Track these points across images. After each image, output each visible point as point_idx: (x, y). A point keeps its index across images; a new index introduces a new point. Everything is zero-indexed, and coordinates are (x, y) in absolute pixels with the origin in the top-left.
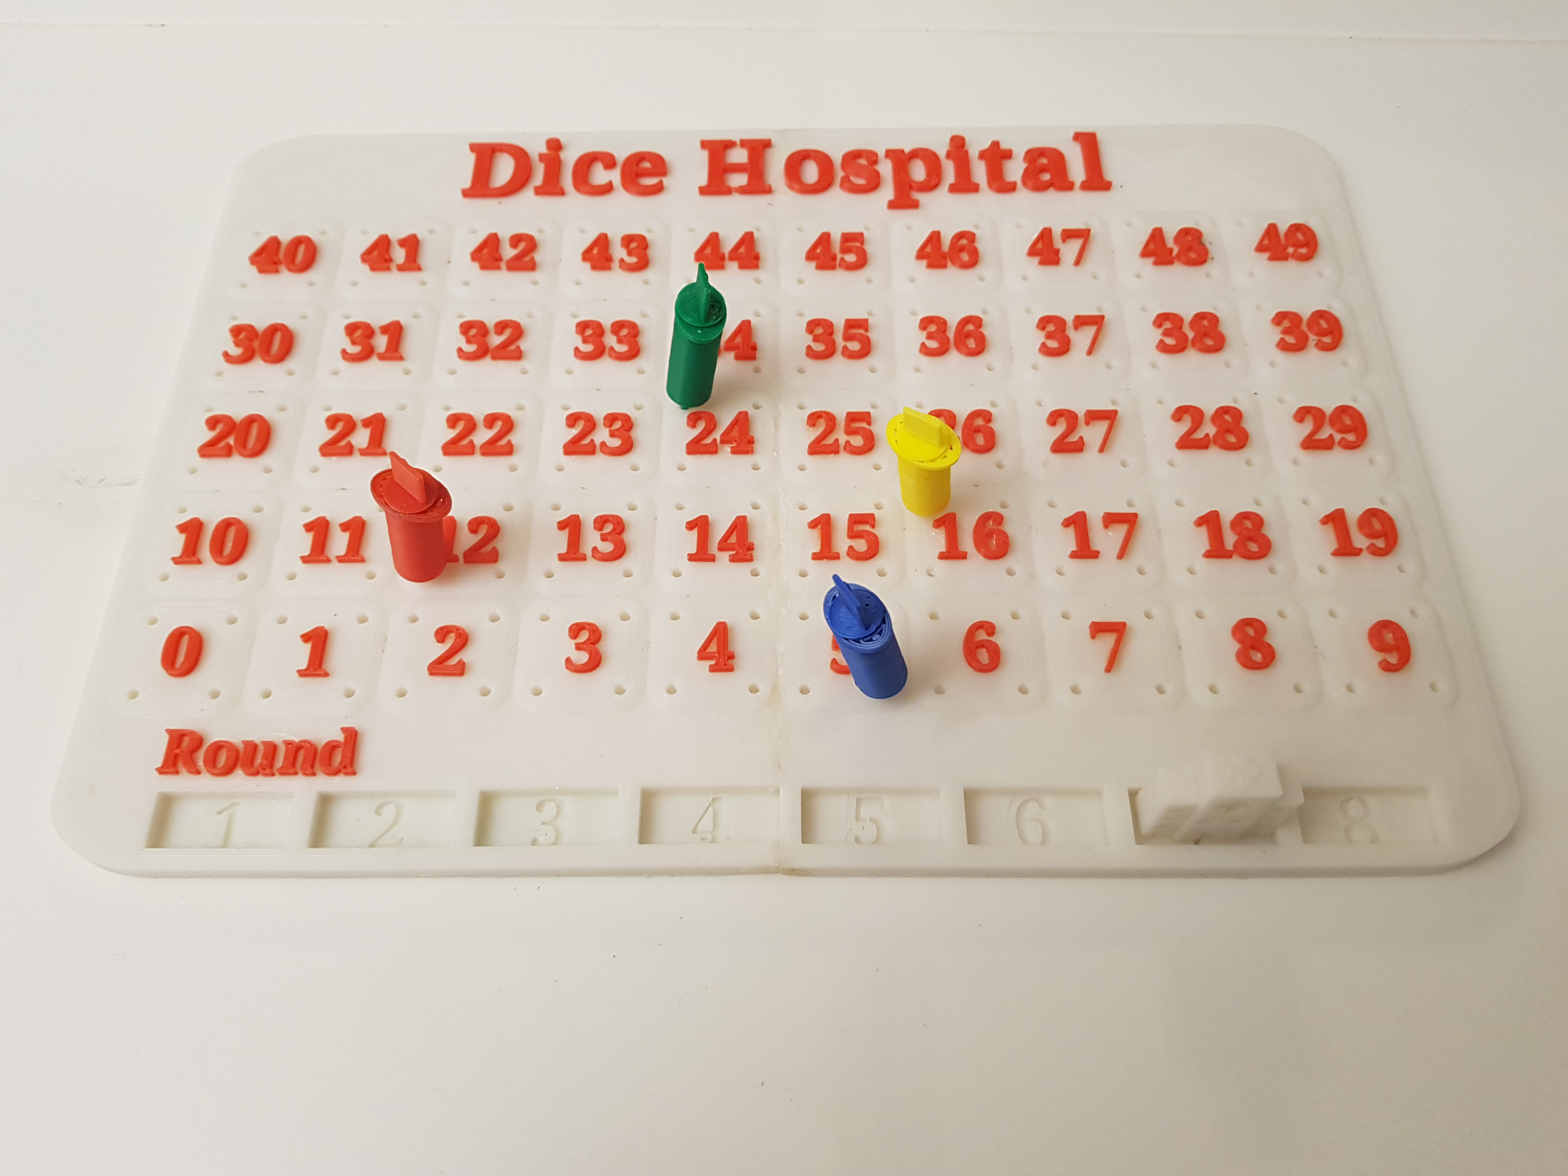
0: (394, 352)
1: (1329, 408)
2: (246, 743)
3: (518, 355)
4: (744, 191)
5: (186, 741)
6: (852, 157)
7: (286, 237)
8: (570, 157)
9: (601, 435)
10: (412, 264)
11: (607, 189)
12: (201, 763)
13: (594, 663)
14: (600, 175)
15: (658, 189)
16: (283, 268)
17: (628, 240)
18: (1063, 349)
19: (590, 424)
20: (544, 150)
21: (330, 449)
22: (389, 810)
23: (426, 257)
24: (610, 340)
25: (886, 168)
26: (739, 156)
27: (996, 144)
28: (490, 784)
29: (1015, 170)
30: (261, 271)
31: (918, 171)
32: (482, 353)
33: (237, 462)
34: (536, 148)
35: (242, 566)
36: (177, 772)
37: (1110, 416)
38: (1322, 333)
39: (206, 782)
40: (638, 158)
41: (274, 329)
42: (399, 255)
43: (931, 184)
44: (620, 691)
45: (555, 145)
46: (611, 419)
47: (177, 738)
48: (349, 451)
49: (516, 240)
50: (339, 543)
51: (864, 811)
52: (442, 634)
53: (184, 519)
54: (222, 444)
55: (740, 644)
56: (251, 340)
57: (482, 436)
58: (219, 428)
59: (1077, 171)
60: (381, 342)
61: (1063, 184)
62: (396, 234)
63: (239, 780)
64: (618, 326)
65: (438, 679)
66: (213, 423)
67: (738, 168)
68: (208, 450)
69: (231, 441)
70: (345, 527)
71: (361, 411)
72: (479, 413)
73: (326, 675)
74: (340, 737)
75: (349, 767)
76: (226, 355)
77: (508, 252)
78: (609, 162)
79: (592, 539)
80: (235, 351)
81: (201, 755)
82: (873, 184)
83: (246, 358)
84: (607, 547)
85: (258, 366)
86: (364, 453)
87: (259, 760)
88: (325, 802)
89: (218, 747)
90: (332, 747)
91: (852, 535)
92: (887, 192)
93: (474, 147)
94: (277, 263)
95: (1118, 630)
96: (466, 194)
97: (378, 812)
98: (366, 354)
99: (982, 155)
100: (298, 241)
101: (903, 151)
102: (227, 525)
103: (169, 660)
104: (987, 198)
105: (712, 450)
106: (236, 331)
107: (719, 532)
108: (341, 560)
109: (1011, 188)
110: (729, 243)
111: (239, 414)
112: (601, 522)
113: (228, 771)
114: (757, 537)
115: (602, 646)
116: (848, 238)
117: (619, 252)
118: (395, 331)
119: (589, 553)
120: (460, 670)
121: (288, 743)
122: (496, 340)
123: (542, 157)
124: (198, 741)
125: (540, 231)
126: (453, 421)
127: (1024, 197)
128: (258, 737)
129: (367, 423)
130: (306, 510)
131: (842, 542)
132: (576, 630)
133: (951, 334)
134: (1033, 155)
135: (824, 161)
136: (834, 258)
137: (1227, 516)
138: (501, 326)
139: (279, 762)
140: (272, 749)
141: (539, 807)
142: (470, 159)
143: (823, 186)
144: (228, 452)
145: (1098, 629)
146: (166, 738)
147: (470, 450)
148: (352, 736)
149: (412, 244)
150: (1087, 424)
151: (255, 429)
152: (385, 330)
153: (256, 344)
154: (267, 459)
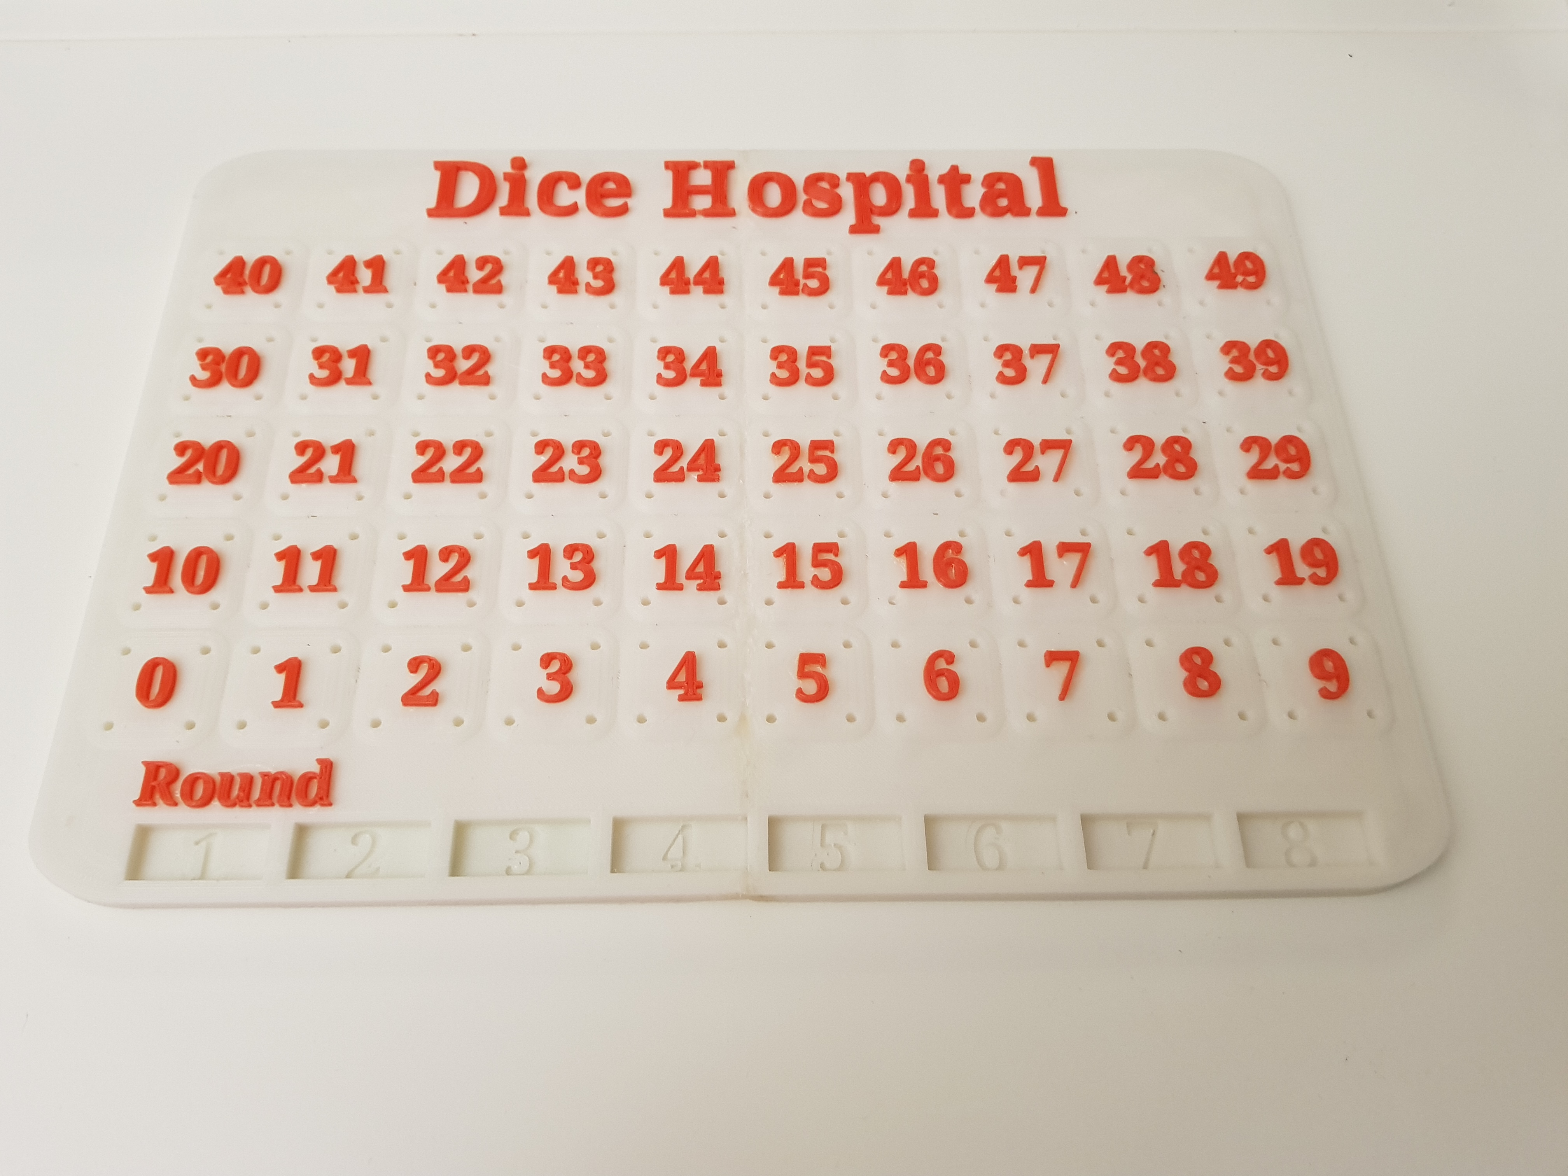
0: (361, 377)
1: (1274, 438)
2: (222, 775)
3: (486, 381)
4: (708, 213)
5: (163, 773)
6: (814, 180)
7: (251, 257)
8: (534, 177)
9: (570, 462)
10: (378, 286)
11: (572, 210)
12: (178, 794)
13: (566, 692)
14: (565, 196)
15: (623, 210)
16: (248, 289)
17: (593, 263)
18: (1021, 377)
19: (559, 451)
20: (509, 169)
21: (299, 476)
22: (365, 840)
23: (392, 278)
24: (577, 366)
25: (847, 191)
26: (702, 178)
27: (955, 169)
28: (464, 815)
29: (973, 195)
30: (226, 292)
31: (879, 196)
32: (450, 377)
33: (207, 488)
34: (501, 167)
35: (214, 595)
36: (154, 804)
37: (1064, 445)
38: (1268, 363)
39: (183, 814)
40: (602, 179)
41: (240, 353)
42: (365, 276)
43: (892, 208)
44: (591, 720)
45: (520, 164)
46: (579, 446)
47: (153, 769)
48: (319, 477)
49: (482, 262)
50: (311, 571)
51: (830, 838)
52: (415, 664)
53: (155, 547)
54: (191, 471)
55: (707, 673)
56: (218, 364)
57: (451, 463)
58: (189, 454)
59: (1034, 197)
60: (349, 366)
61: (1019, 209)
62: (362, 255)
63: (216, 811)
64: (585, 352)
65: (412, 710)
66: (181, 448)
67: (701, 190)
68: (177, 477)
69: (200, 467)
70: (316, 556)
71: (330, 438)
72: (448, 440)
73: (301, 706)
74: (316, 768)
75: (325, 798)
76: (193, 379)
77: (474, 275)
78: (574, 182)
79: (562, 568)
80: (204, 375)
81: (177, 787)
82: (835, 208)
83: (213, 382)
84: (577, 576)
85: (225, 389)
86: (334, 480)
87: (235, 792)
88: (301, 832)
89: (194, 779)
90: (307, 778)
91: (817, 563)
92: (848, 216)
93: (438, 165)
94: (243, 284)
95: (1072, 658)
96: (431, 213)
97: (354, 841)
98: (335, 378)
99: (942, 180)
100: (263, 262)
101: (863, 175)
102: (197, 554)
103: (144, 691)
104: (945, 222)
105: (679, 478)
106: (203, 354)
107: (686, 560)
108: (313, 589)
109: (969, 213)
110: (693, 269)
111: (208, 440)
112: (570, 550)
113: (205, 802)
114: (724, 565)
115: (573, 676)
116: (810, 263)
117: (584, 275)
118: (362, 355)
119: (559, 582)
120: (434, 700)
121: (265, 775)
122: (463, 365)
123: (507, 176)
124: (174, 772)
125: (506, 253)
126: (422, 447)
127: (981, 220)
128: (235, 768)
129: (336, 449)
130: (277, 538)
131: (806, 571)
132: (547, 660)
133: (911, 362)
134: (991, 180)
135: (787, 185)
136: (797, 284)
137: (1176, 546)
138: (469, 351)
139: (256, 794)
140: (248, 780)
141: (512, 836)
142: (435, 177)
143: (786, 208)
144: (198, 479)
145: (1052, 657)
146: (142, 770)
147: (439, 477)
148: (327, 767)
149: (378, 265)
150: (1043, 453)
151: (224, 455)
152: (352, 353)
153: (223, 367)
154: (236, 485)
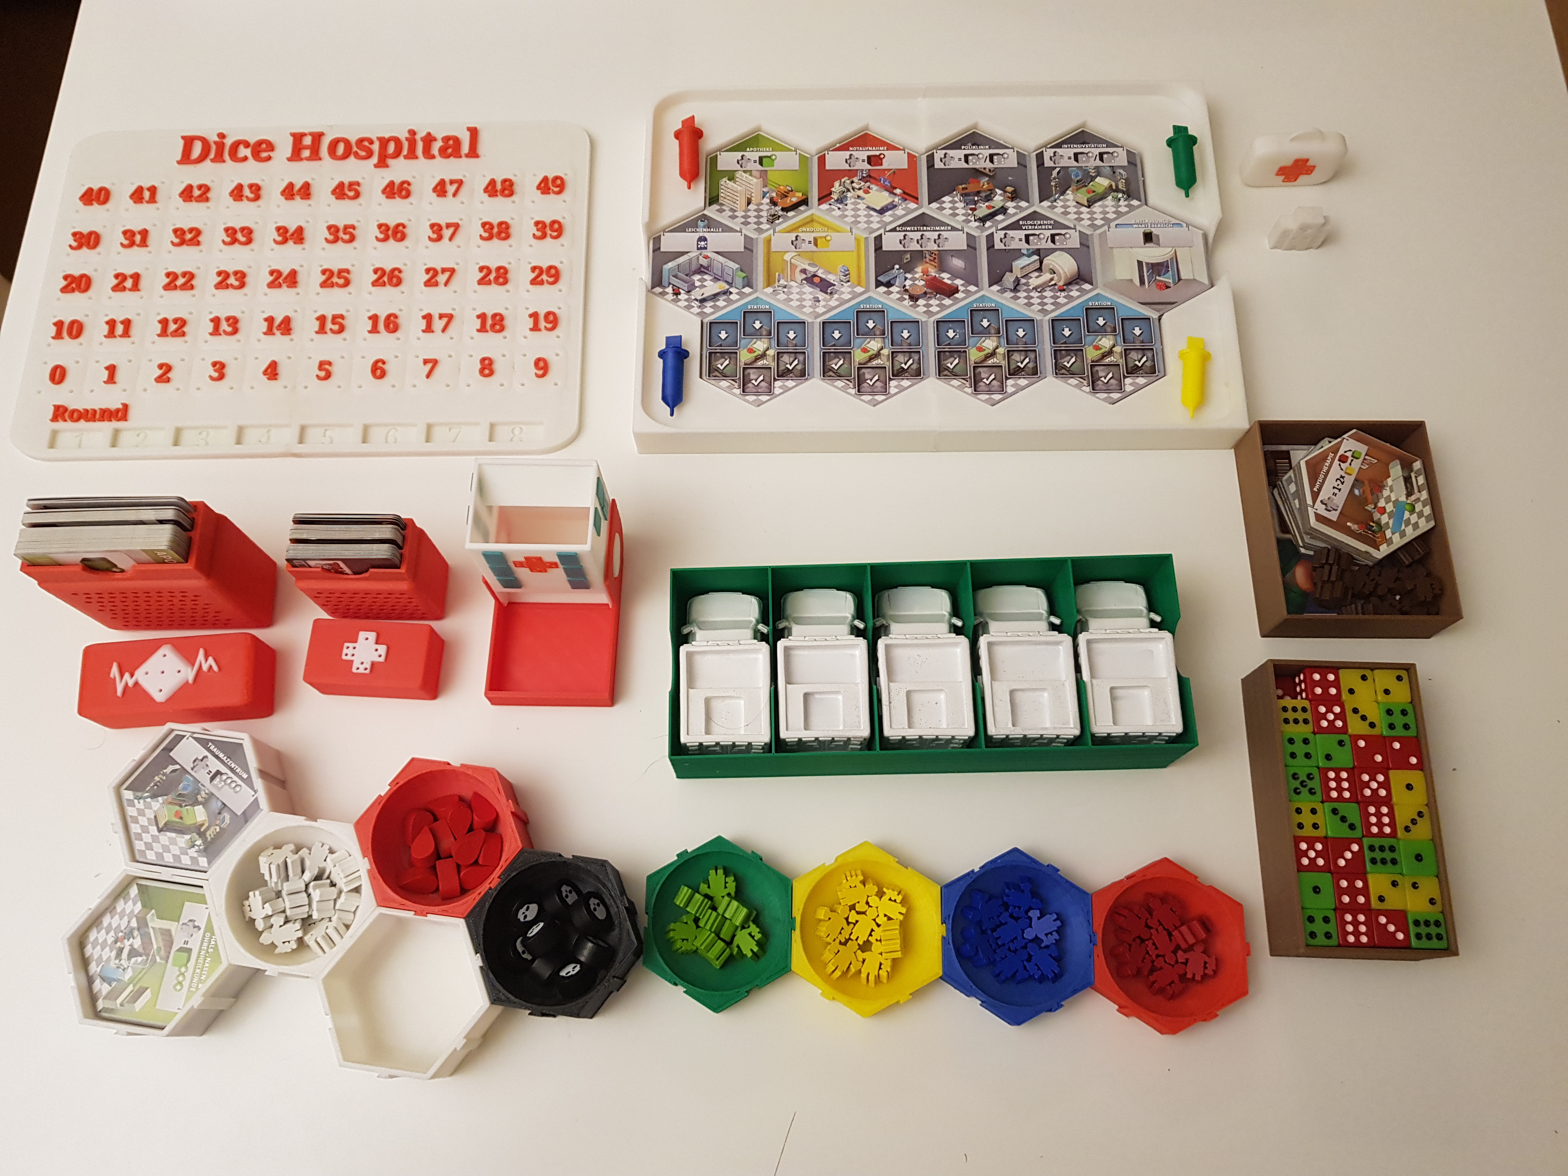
0: (144, 243)
1: (546, 266)
2: (84, 409)
3: (198, 243)
4: (308, 159)
5: (61, 410)
6: (360, 141)
7: (96, 187)
8: (228, 142)
9: (232, 280)
10: (153, 200)
11: (245, 159)
12: (67, 418)
13: (221, 377)
14: (242, 152)
15: (269, 158)
16: (94, 203)
17: (251, 186)
18: (440, 238)
19: (227, 275)
20: (216, 138)
21: (115, 288)
22: (142, 434)
23: (159, 196)
24: (239, 236)
25: (376, 147)
26: (307, 141)
27: (429, 134)
28: (180, 425)
29: (436, 147)
30: (85, 204)
31: (391, 148)
32: (183, 242)
33: (77, 294)
34: (213, 138)
35: (80, 340)
36: (57, 421)
37: (452, 271)
38: (554, 231)
39: (69, 425)
40: (260, 143)
41: (91, 233)
42: (147, 195)
43: (397, 154)
44: (231, 388)
45: (222, 137)
46: (236, 273)
47: (57, 408)
48: (124, 289)
49: (200, 187)
50: (120, 329)
51: (327, 433)
52: (161, 366)
53: (55, 320)
54: (70, 287)
55: (281, 370)
56: (81, 239)
57: (180, 281)
58: (69, 279)
59: (465, 148)
60: (138, 238)
61: (457, 154)
62: (146, 184)
63: (82, 424)
64: (243, 229)
65: (160, 384)
66: (66, 278)
67: (306, 147)
68: (64, 290)
69: (74, 285)
70: (122, 322)
71: (129, 271)
72: (179, 271)
73: (115, 383)
74: (120, 406)
75: (124, 418)
76: (70, 246)
77: (197, 193)
78: (247, 144)
79: (224, 326)
80: (74, 244)
81: (66, 415)
82: (370, 154)
83: (79, 247)
84: (229, 329)
85: (85, 250)
86: (130, 290)
87: (89, 416)
88: (117, 432)
89: (73, 411)
90: (118, 410)
91: (334, 323)
92: (375, 159)
93: (183, 138)
94: (92, 200)
95: (434, 361)
96: (179, 163)
97: (137, 434)
98: (132, 244)
99: (423, 139)
100: (101, 189)
101: (384, 138)
102: (73, 323)
103: (52, 378)
104: (420, 161)
105: (280, 286)
106: (74, 234)
107: (277, 322)
108: (121, 336)
109: (433, 157)
110: (298, 185)
111: (77, 273)
112: (228, 319)
113: (78, 420)
114: (293, 325)
115: (225, 371)
116: (351, 184)
117: (247, 192)
118: (144, 233)
119: (222, 332)
120: (168, 380)
121: (101, 409)
122: (189, 236)
123: (215, 142)
124: (66, 409)
125: (212, 182)
126: (168, 275)
127: (439, 160)
129: (132, 276)
130: (106, 315)
131: (329, 326)
132: (214, 364)
133: (391, 231)
134: (446, 139)
135: (347, 142)
136: (344, 194)
137: (489, 314)
138: (191, 230)
139: (97, 416)
140: (95, 411)
141: (199, 432)
142: (181, 143)
143: (345, 157)
144: (73, 291)
145: (426, 362)
146: (53, 408)
147: (176, 288)
148: (126, 406)
149: (153, 190)
150: (442, 273)
151: (84, 280)
152: (140, 233)
153: (83, 240)
154: (89, 293)
